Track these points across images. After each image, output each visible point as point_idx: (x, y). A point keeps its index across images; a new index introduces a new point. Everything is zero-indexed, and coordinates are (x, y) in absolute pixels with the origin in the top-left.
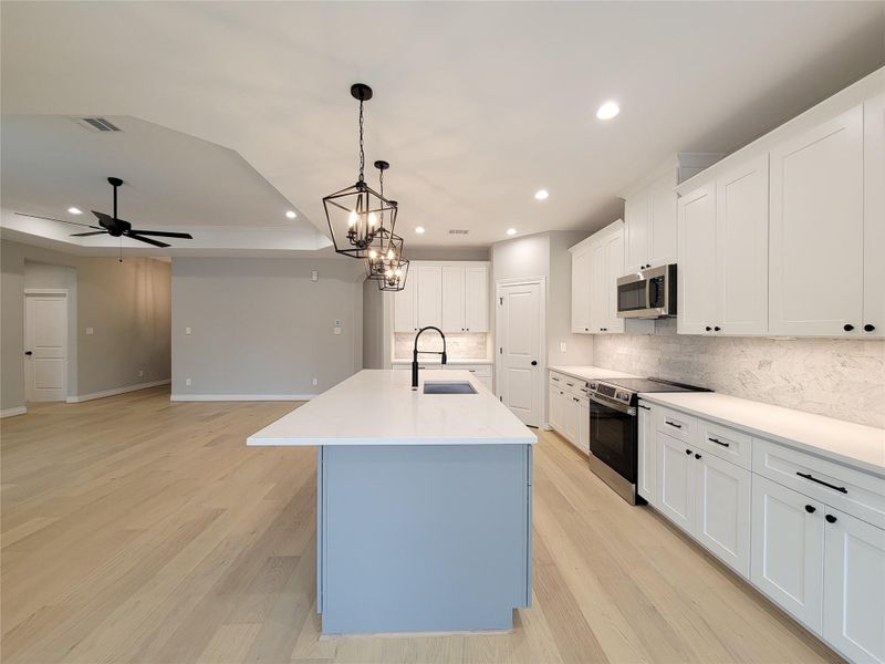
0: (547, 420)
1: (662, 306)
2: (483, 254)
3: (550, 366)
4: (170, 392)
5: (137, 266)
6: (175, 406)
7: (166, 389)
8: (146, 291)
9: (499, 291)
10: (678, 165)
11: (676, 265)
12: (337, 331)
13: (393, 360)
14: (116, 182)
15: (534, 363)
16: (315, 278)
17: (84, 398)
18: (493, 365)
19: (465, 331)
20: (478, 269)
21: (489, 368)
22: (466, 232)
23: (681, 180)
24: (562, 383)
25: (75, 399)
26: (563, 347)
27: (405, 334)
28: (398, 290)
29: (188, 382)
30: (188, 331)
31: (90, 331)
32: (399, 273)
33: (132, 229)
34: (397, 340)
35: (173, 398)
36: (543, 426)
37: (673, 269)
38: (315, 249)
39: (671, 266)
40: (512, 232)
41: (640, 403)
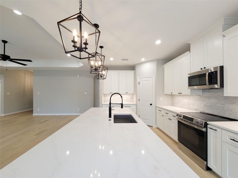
0: (156, 124)
1: (216, 83)
2: (133, 68)
3: (157, 106)
4: (33, 113)
5: (25, 74)
6: (35, 117)
7: (32, 112)
8: (28, 81)
9: (138, 80)
10: (223, 23)
11: (223, 66)
12: (86, 93)
13: (103, 103)
14: (5, 42)
15: (151, 104)
16: (78, 77)
17: (6, 115)
18: (136, 105)
19: (127, 93)
20: (131, 73)
21: (135, 106)
22: (127, 60)
23: (224, 29)
24: (163, 112)
25: (3, 115)
26: (161, 99)
27: (107, 94)
28: (104, 79)
29: (38, 110)
30: (38, 93)
31: (8, 93)
32: (104, 72)
33: (11, 58)
34: (104, 96)
35: (34, 115)
36: (155, 126)
37: (222, 68)
38: (77, 67)
39: (220, 67)
40: (143, 60)
41: (208, 126)
